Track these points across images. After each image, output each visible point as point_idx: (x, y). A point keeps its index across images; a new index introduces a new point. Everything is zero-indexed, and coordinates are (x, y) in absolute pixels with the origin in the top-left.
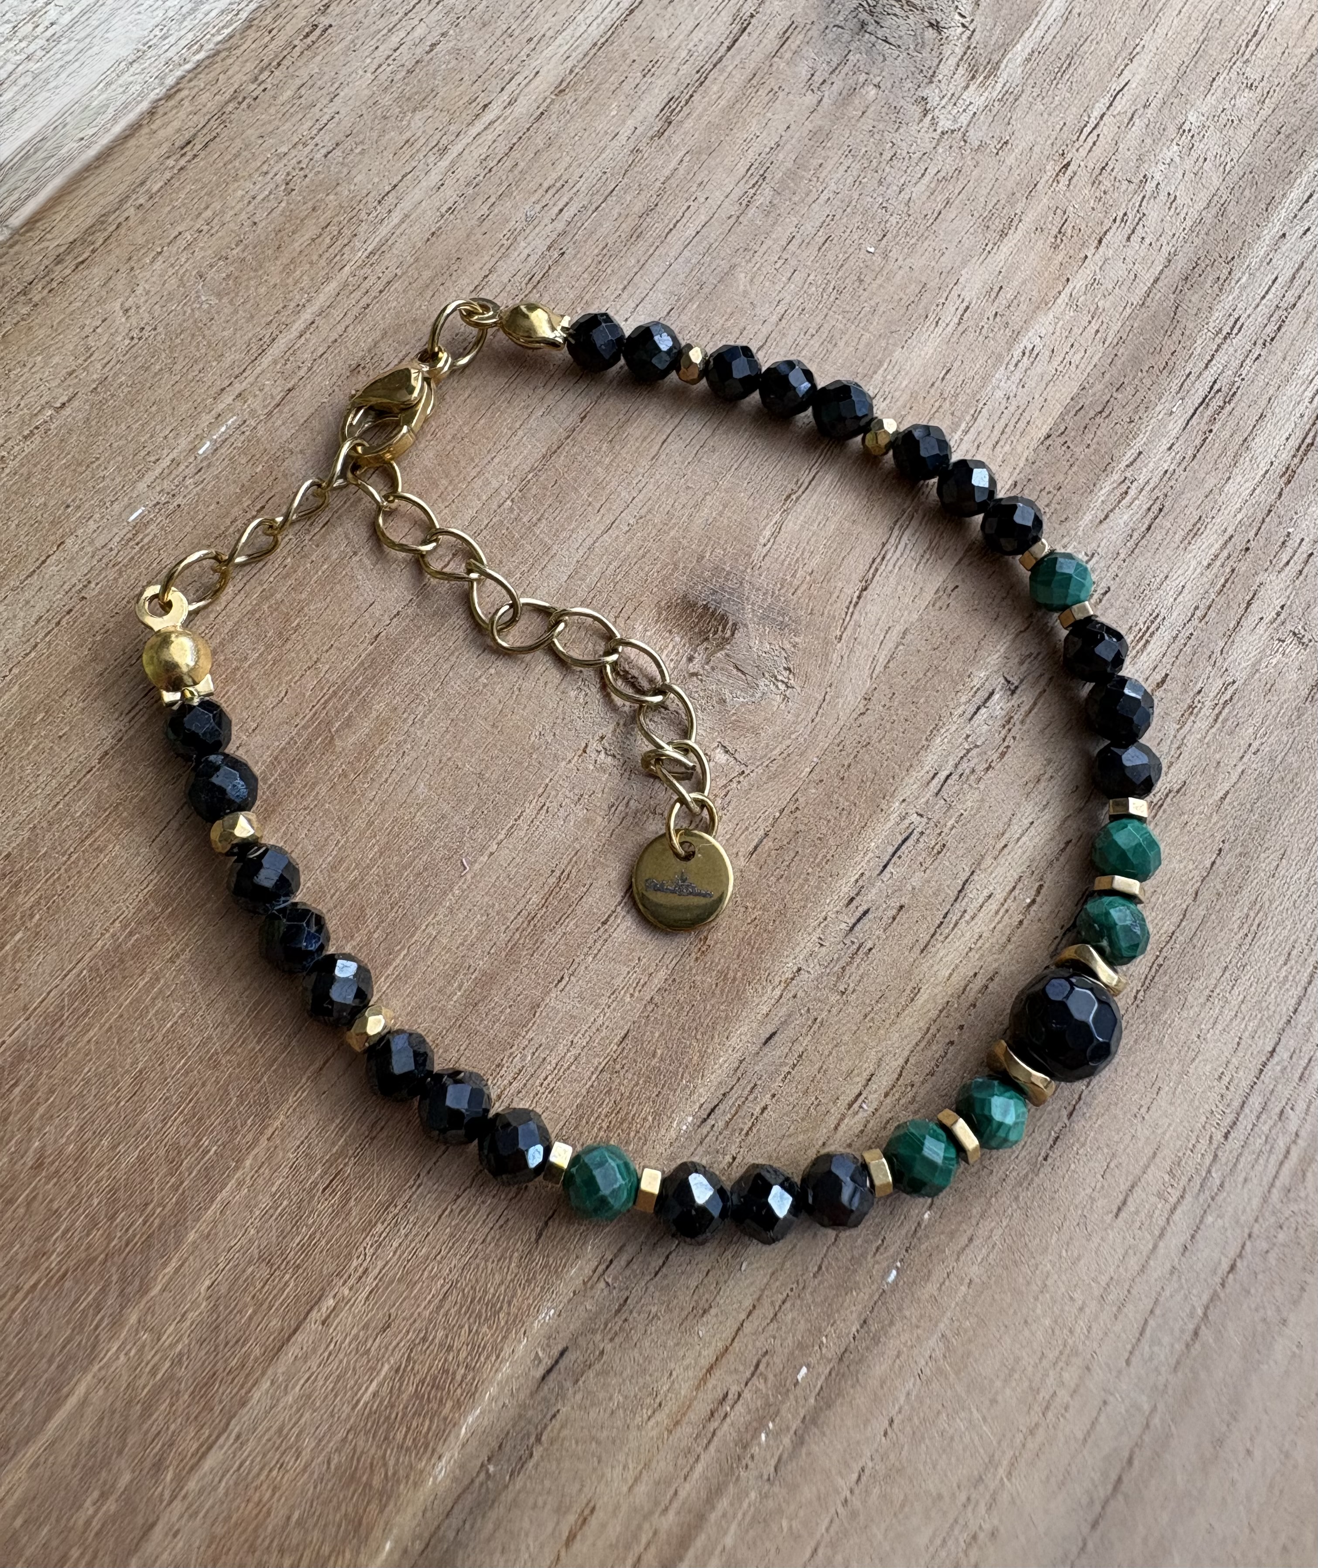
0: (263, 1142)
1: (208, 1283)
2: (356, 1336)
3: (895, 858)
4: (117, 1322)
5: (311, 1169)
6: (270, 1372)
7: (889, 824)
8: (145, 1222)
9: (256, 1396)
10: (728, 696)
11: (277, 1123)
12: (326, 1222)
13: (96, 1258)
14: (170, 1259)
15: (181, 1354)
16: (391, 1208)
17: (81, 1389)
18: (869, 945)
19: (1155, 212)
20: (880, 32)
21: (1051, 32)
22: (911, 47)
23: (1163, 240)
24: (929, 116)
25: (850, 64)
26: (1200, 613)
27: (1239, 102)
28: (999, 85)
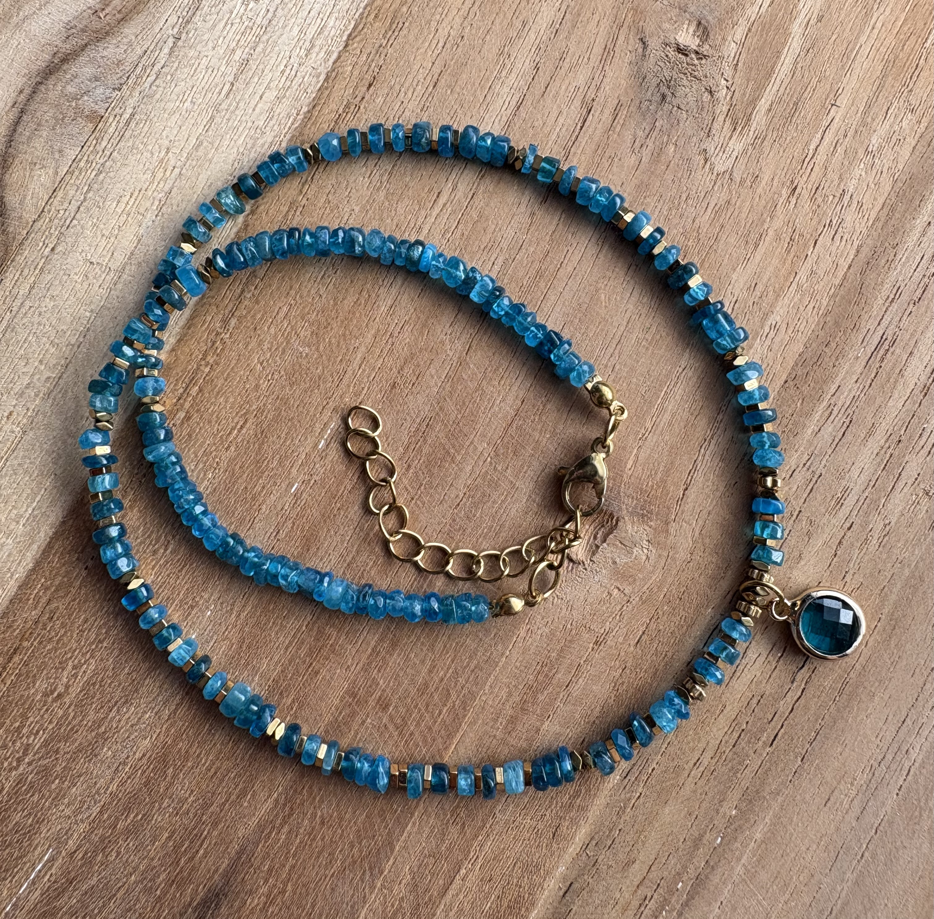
19: (850, 217)
20: (675, 102)
21: (784, 86)
22: (695, 111)
23: (855, 237)
24: (709, 163)
25: (657, 130)
26: (872, 484)
27: (904, 123)
28: (751, 133)
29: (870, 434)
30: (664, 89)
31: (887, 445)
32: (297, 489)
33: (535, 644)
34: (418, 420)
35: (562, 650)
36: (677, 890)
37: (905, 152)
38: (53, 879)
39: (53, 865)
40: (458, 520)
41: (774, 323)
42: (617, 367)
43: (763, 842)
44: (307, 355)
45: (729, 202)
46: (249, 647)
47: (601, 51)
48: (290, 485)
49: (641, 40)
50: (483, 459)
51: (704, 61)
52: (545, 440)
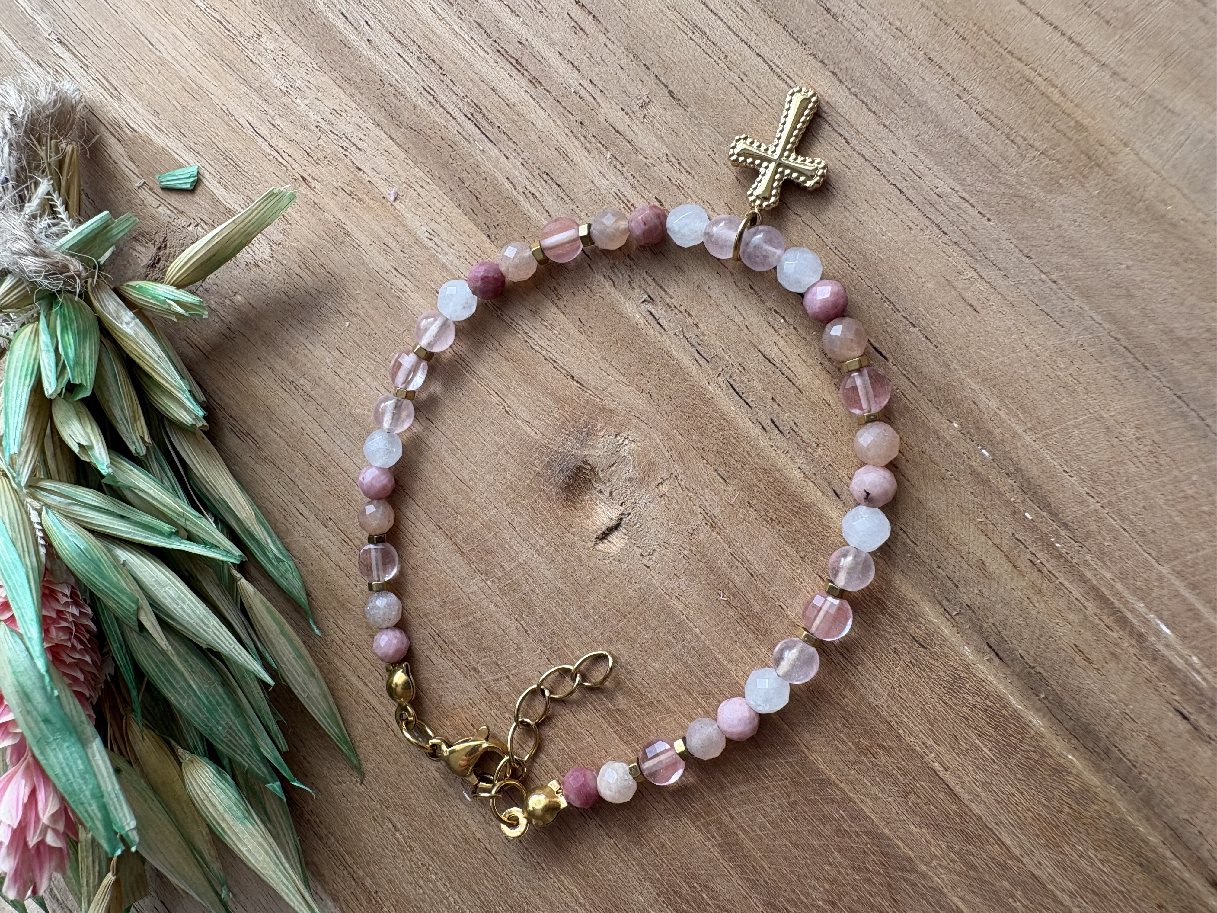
0: (842, 785)
1: (913, 827)
2: (957, 754)
3: (743, 396)
4: (924, 876)
5: (862, 762)
6: (966, 802)
7: (722, 395)
8: (874, 854)
9: (977, 811)
10: (628, 476)
11: (834, 777)
12: (893, 760)
13: (888, 882)
14: (896, 844)
15: (947, 847)
16: (892, 724)
17: (956, 900)
18: (792, 424)
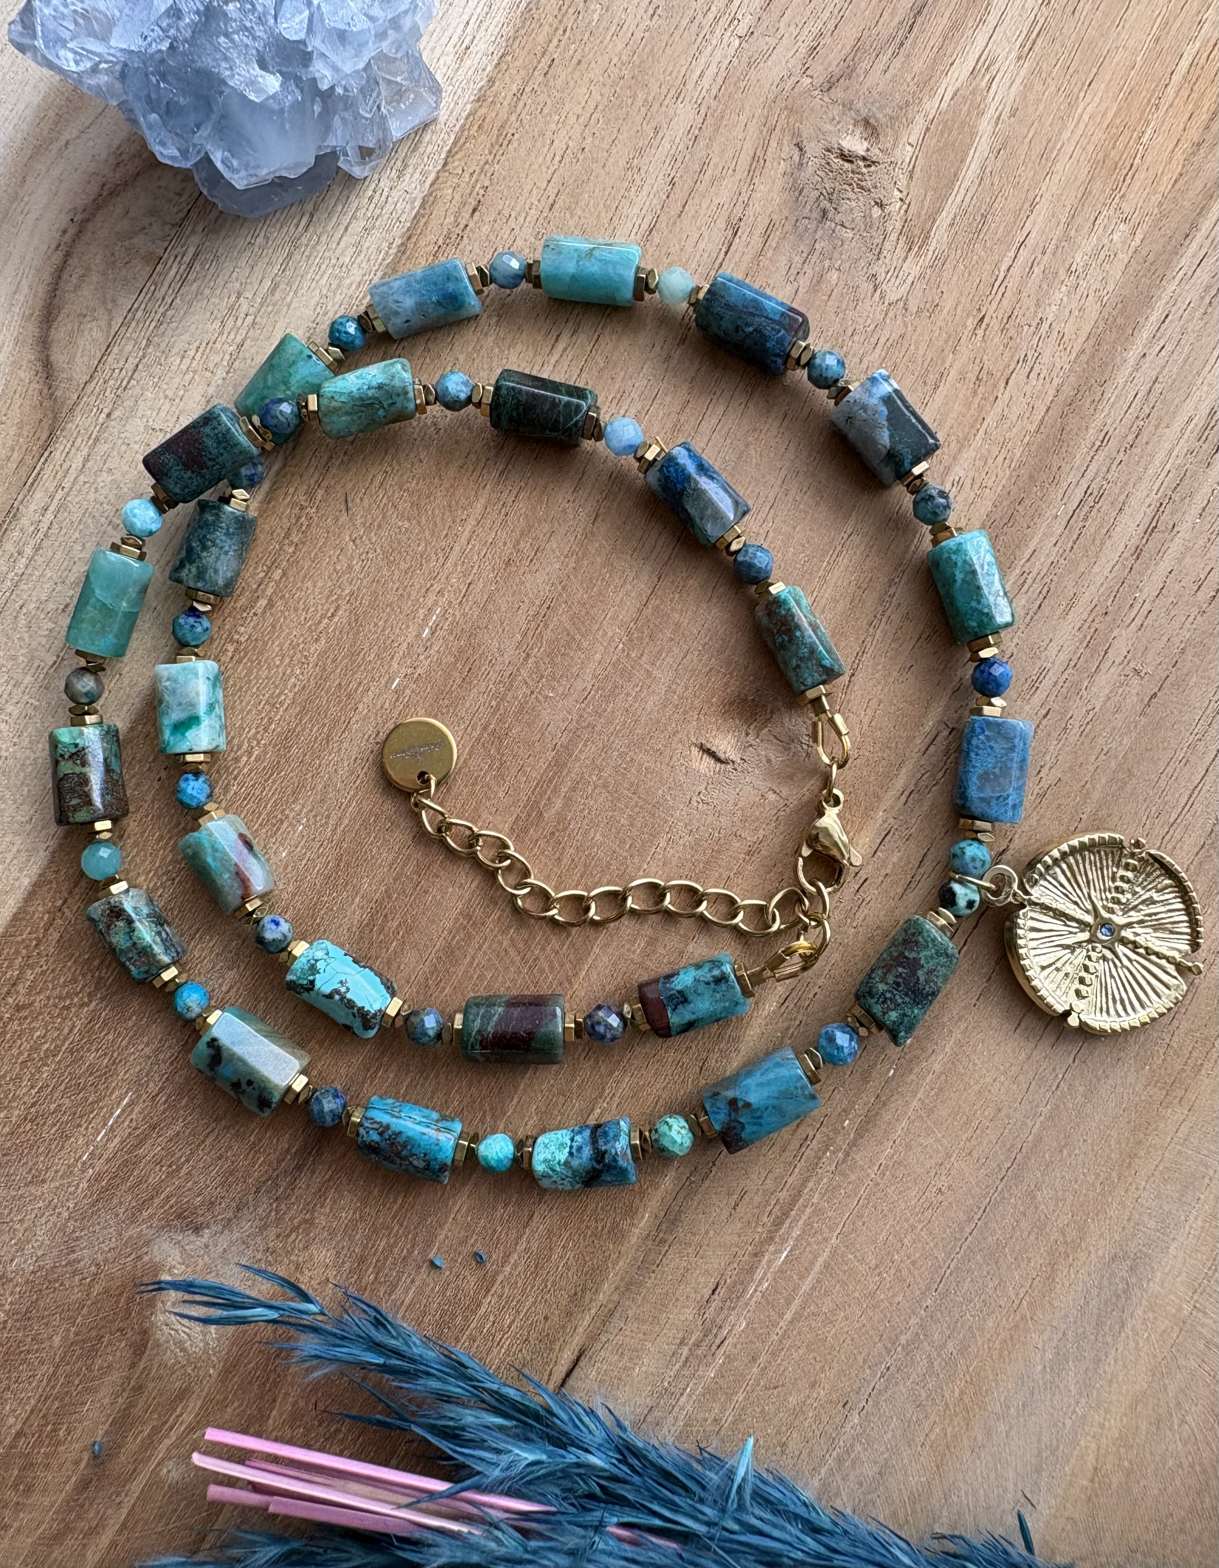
19: (1048, 350)
20: (838, 218)
21: (969, 195)
22: (863, 228)
23: (1054, 373)
24: (879, 291)
25: (817, 253)
26: (1072, 664)
27: (1115, 237)
28: (930, 253)
29: (1070, 606)
30: (825, 204)
31: (1091, 618)
32: (398, 684)
33: (677, 855)
34: (537, 603)
35: (708, 862)
36: (843, 1128)
37: (1116, 271)
38: (134, 1124)
39: (133, 1110)
40: (586, 715)
41: (957, 479)
42: (771, 534)
43: (941, 1073)
44: (407, 530)
45: (902, 336)
46: (348, 865)
47: (749, 159)
48: (391, 680)
49: (797, 145)
50: (614, 644)
51: (873, 168)
52: (686, 621)
